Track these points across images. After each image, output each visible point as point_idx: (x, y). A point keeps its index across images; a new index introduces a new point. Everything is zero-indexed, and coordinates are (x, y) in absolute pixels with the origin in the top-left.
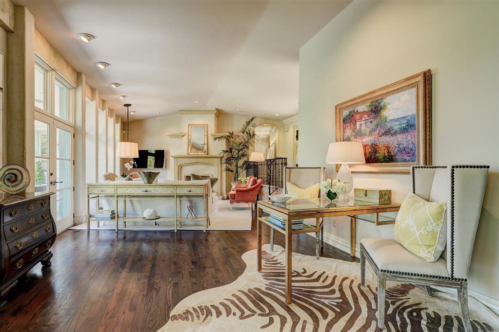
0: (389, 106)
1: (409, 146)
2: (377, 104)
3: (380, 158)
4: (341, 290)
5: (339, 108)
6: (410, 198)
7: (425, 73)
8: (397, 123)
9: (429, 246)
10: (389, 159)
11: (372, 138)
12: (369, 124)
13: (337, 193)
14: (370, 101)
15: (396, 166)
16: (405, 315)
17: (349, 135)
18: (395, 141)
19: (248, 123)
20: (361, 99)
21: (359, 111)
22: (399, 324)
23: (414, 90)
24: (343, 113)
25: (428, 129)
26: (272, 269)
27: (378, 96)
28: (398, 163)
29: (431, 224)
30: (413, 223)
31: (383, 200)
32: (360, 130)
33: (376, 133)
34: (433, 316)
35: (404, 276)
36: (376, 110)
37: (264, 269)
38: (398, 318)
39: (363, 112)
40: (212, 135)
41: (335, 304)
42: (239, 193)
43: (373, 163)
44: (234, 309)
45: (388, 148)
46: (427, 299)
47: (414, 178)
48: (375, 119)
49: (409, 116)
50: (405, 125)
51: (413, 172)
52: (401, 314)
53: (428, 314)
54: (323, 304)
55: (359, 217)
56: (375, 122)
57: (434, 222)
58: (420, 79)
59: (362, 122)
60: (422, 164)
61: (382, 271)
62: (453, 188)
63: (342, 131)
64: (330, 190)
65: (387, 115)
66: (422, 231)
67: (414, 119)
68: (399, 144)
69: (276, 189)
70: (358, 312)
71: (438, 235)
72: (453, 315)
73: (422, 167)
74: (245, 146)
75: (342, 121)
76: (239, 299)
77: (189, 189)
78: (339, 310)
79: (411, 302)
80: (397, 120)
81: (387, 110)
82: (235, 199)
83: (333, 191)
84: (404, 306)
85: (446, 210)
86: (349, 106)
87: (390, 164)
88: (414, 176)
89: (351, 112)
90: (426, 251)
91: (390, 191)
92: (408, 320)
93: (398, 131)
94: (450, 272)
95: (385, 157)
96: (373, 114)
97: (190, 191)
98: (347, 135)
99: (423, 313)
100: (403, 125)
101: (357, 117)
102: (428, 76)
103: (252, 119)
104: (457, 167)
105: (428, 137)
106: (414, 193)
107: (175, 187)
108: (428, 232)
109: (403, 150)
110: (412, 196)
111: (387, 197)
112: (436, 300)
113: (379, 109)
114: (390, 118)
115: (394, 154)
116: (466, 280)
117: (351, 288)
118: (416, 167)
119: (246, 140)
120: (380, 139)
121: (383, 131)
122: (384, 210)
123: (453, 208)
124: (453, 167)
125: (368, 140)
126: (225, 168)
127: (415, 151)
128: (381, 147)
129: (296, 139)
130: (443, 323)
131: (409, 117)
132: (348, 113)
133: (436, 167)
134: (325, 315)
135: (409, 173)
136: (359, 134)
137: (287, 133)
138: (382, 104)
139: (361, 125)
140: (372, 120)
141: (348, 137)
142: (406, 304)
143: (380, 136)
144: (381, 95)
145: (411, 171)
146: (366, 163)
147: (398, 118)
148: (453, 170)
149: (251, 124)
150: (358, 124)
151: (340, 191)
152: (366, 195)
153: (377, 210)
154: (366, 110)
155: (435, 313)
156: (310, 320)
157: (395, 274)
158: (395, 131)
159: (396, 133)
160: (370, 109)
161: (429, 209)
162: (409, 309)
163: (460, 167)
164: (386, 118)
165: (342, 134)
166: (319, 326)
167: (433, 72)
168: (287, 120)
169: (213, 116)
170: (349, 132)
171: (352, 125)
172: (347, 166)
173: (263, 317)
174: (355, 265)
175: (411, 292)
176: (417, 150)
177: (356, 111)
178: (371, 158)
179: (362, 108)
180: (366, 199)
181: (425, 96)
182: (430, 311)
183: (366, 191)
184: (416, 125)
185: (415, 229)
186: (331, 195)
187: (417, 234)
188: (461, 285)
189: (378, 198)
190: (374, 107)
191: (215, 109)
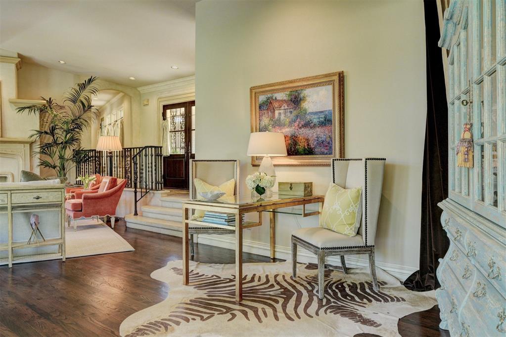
0: (308, 99)
1: (327, 140)
2: (297, 94)
3: (300, 150)
4: (278, 283)
5: (254, 91)
6: (332, 187)
7: (340, 74)
8: (316, 117)
9: (351, 224)
10: (309, 151)
11: (291, 129)
12: (289, 114)
13: (265, 187)
14: (290, 90)
15: (315, 158)
16: (334, 288)
17: (267, 124)
18: (315, 134)
19: (83, 87)
20: (281, 86)
21: (277, 99)
22: (332, 294)
23: (331, 87)
24: (258, 98)
25: (342, 125)
26: (200, 281)
27: (298, 87)
28: (318, 156)
29: (352, 206)
30: (339, 208)
31: (307, 192)
32: (279, 119)
33: (296, 124)
34: (352, 285)
35: (337, 250)
36: (296, 100)
37: (191, 282)
38: (330, 291)
39: (282, 101)
40: (11, 102)
41: (280, 293)
42: (89, 201)
43: (294, 155)
44: (190, 317)
45: (308, 140)
46: (344, 276)
47: (334, 170)
48: (295, 109)
49: (326, 111)
50: (323, 120)
51: (333, 164)
52: (331, 288)
53: (348, 285)
54: (270, 295)
55: (279, 211)
56: (295, 113)
57: (354, 204)
58: (336, 78)
59: (281, 111)
60: (338, 157)
61: (322, 249)
62: (366, 175)
63: (258, 119)
64: (258, 185)
65: (307, 108)
66: (346, 212)
67: (331, 115)
68: (317, 137)
69: (147, 192)
70: (300, 294)
71: (356, 215)
72: (363, 282)
73: (337, 160)
74: (77, 125)
75: (258, 108)
76: (187, 309)
77: (36, 195)
78: (285, 296)
79: (334, 280)
80: (316, 113)
81: (306, 103)
82: (81, 211)
83: (261, 185)
84: (331, 283)
85: (362, 194)
86: (267, 91)
87: (310, 156)
88: (333, 168)
89: (268, 99)
90: (349, 229)
91: (312, 183)
92: (337, 291)
93: (317, 124)
94: (365, 242)
95: (305, 150)
96: (293, 104)
97: (38, 198)
98: (263, 123)
99: (345, 285)
100: (321, 119)
101: (276, 105)
102: (342, 77)
103: (90, 81)
104: (368, 159)
105: (342, 133)
106: (334, 183)
107: (9, 193)
108: (350, 213)
109: (321, 143)
110: (334, 186)
111: (309, 189)
112: (351, 275)
113: (299, 99)
114: (309, 110)
115: (313, 146)
116: (374, 246)
117: (285, 281)
118: (335, 160)
119: (77, 114)
120: (301, 131)
121: (303, 123)
122: (309, 201)
123: (366, 191)
124: (366, 159)
125: (288, 130)
126: (39, 161)
127: (332, 144)
128: (301, 140)
129: (162, 118)
130: (359, 287)
131: (327, 113)
132: (265, 99)
133: (349, 160)
134: (277, 302)
135: (329, 165)
136: (278, 124)
137: (146, 107)
138: (302, 95)
139: (280, 114)
140: (291, 110)
141: (265, 125)
142: (332, 282)
143: (300, 128)
144: (301, 86)
145: (332, 163)
146: (288, 155)
147: (317, 112)
148: (366, 162)
149: (88, 88)
150: (277, 112)
151: (268, 185)
152: (291, 188)
153: (304, 202)
154: (285, 98)
155: (352, 283)
156: (266, 307)
157: (331, 250)
158: (315, 125)
159: (315, 126)
160: (290, 99)
161: (350, 194)
162: (335, 285)
163: (370, 159)
164: (305, 110)
165: (258, 122)
166: (276, 309)
167: (345, 74)
168: (146, 88)
169: (13, 67)
170: (265, 121)
171: (270, 112)
172: (270, 158)
173: (224, 315)
174: (279, 264)
175: (332, 274)
176: (333, 144)
177: (274, 98)
178: (293, 151)
179: (280, 96)
180: (291, 193)
181: (340, 95)
182: (349, 283)
183: (291, 184)
184: (333, 121)
185: (341, 212)
186: (260, 190)
187: (343, 216)
188: (371, 251)
189: (303, 190)
190: (293, 97)
191: (16, 56)
